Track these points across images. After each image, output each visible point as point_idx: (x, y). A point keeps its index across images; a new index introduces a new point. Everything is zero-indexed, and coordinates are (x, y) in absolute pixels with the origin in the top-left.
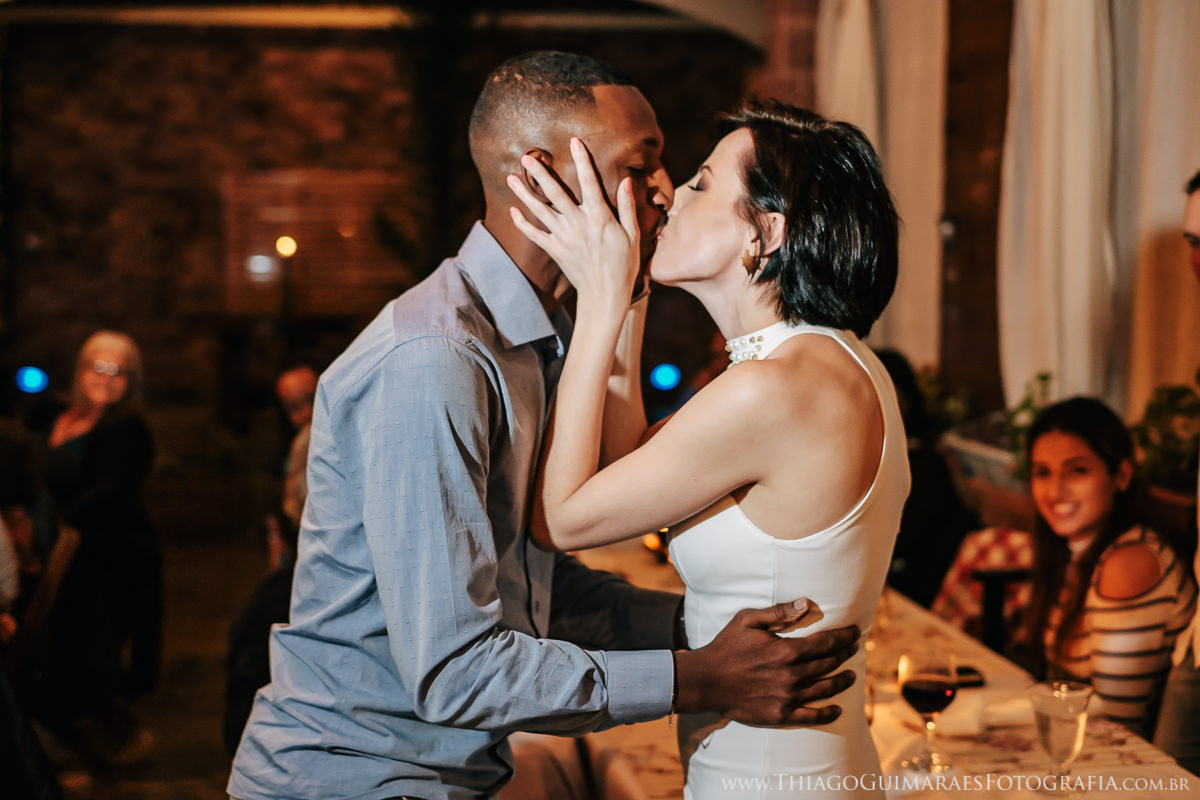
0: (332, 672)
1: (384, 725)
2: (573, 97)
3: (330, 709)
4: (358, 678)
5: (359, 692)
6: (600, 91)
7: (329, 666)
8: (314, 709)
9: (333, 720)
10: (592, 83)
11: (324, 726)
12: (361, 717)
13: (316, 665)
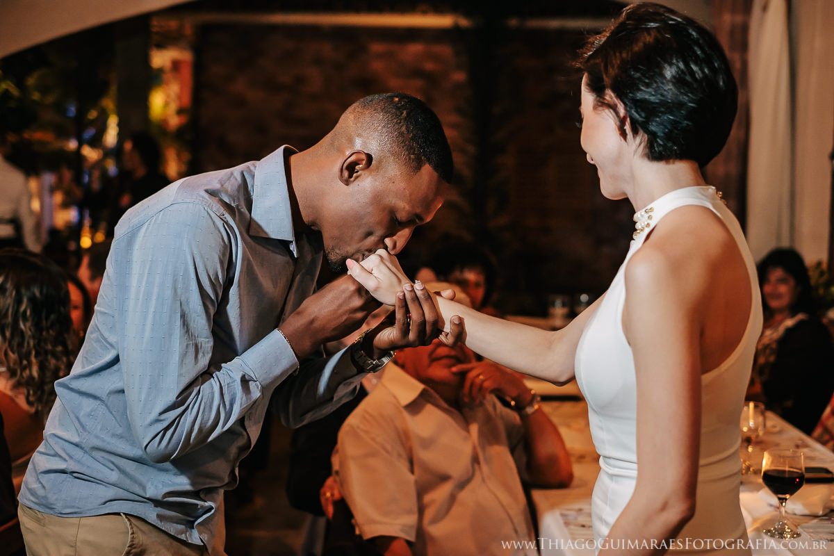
0: (82, 419)
1: (113, 463)
2: (412, 156)
3: (76, 445)
4: (99, 427)
5: (97, 437)
6: (427, 169)
7: (81, 415)
8: (67, 444)
9: (78, 453)
10: (430, 162)
11: (71, 457)
12: (95, 454)
13: (73, 412)
